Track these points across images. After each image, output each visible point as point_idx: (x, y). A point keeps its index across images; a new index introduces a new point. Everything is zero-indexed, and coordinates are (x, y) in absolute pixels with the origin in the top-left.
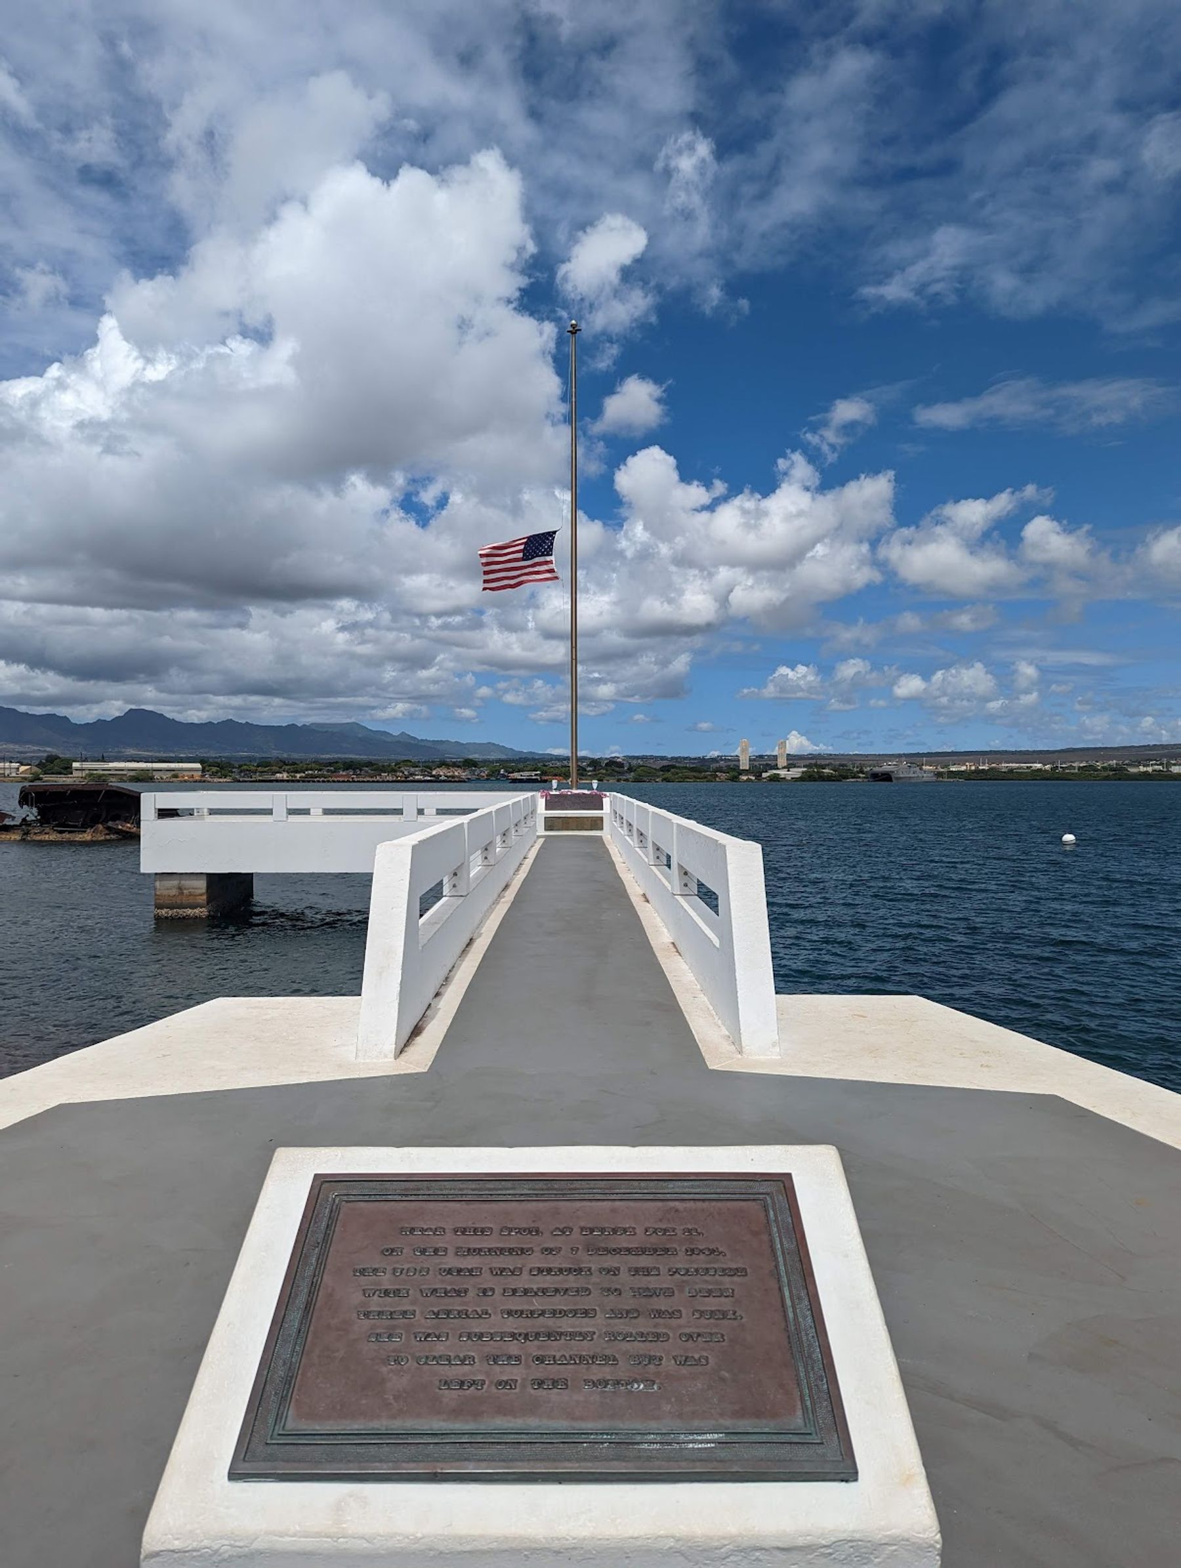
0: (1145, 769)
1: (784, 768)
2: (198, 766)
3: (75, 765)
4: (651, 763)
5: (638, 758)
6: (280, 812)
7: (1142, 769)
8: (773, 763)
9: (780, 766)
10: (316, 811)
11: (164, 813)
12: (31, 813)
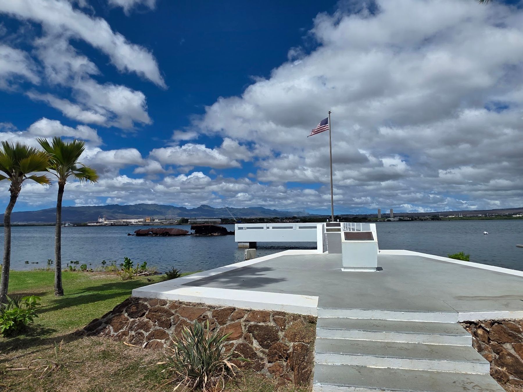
0: (519, 216)
1: (392, 217)
2: (220, 220)
3: (189, 220)
4: (349, 217)
5: (345, 215)
6: (265, 228)
7: (518, 216)
8: (389, 216)
9: (391, 217)
10: (271, 228)
11: (240, 228)
12: (193, 231)
